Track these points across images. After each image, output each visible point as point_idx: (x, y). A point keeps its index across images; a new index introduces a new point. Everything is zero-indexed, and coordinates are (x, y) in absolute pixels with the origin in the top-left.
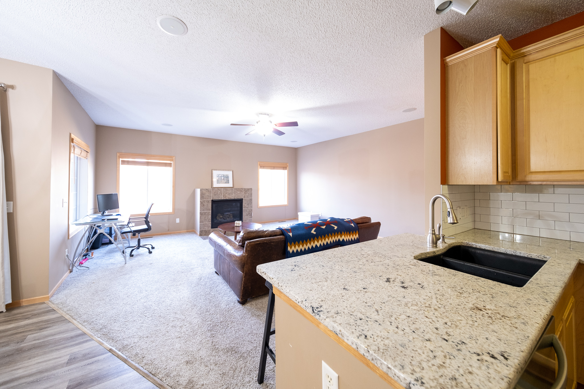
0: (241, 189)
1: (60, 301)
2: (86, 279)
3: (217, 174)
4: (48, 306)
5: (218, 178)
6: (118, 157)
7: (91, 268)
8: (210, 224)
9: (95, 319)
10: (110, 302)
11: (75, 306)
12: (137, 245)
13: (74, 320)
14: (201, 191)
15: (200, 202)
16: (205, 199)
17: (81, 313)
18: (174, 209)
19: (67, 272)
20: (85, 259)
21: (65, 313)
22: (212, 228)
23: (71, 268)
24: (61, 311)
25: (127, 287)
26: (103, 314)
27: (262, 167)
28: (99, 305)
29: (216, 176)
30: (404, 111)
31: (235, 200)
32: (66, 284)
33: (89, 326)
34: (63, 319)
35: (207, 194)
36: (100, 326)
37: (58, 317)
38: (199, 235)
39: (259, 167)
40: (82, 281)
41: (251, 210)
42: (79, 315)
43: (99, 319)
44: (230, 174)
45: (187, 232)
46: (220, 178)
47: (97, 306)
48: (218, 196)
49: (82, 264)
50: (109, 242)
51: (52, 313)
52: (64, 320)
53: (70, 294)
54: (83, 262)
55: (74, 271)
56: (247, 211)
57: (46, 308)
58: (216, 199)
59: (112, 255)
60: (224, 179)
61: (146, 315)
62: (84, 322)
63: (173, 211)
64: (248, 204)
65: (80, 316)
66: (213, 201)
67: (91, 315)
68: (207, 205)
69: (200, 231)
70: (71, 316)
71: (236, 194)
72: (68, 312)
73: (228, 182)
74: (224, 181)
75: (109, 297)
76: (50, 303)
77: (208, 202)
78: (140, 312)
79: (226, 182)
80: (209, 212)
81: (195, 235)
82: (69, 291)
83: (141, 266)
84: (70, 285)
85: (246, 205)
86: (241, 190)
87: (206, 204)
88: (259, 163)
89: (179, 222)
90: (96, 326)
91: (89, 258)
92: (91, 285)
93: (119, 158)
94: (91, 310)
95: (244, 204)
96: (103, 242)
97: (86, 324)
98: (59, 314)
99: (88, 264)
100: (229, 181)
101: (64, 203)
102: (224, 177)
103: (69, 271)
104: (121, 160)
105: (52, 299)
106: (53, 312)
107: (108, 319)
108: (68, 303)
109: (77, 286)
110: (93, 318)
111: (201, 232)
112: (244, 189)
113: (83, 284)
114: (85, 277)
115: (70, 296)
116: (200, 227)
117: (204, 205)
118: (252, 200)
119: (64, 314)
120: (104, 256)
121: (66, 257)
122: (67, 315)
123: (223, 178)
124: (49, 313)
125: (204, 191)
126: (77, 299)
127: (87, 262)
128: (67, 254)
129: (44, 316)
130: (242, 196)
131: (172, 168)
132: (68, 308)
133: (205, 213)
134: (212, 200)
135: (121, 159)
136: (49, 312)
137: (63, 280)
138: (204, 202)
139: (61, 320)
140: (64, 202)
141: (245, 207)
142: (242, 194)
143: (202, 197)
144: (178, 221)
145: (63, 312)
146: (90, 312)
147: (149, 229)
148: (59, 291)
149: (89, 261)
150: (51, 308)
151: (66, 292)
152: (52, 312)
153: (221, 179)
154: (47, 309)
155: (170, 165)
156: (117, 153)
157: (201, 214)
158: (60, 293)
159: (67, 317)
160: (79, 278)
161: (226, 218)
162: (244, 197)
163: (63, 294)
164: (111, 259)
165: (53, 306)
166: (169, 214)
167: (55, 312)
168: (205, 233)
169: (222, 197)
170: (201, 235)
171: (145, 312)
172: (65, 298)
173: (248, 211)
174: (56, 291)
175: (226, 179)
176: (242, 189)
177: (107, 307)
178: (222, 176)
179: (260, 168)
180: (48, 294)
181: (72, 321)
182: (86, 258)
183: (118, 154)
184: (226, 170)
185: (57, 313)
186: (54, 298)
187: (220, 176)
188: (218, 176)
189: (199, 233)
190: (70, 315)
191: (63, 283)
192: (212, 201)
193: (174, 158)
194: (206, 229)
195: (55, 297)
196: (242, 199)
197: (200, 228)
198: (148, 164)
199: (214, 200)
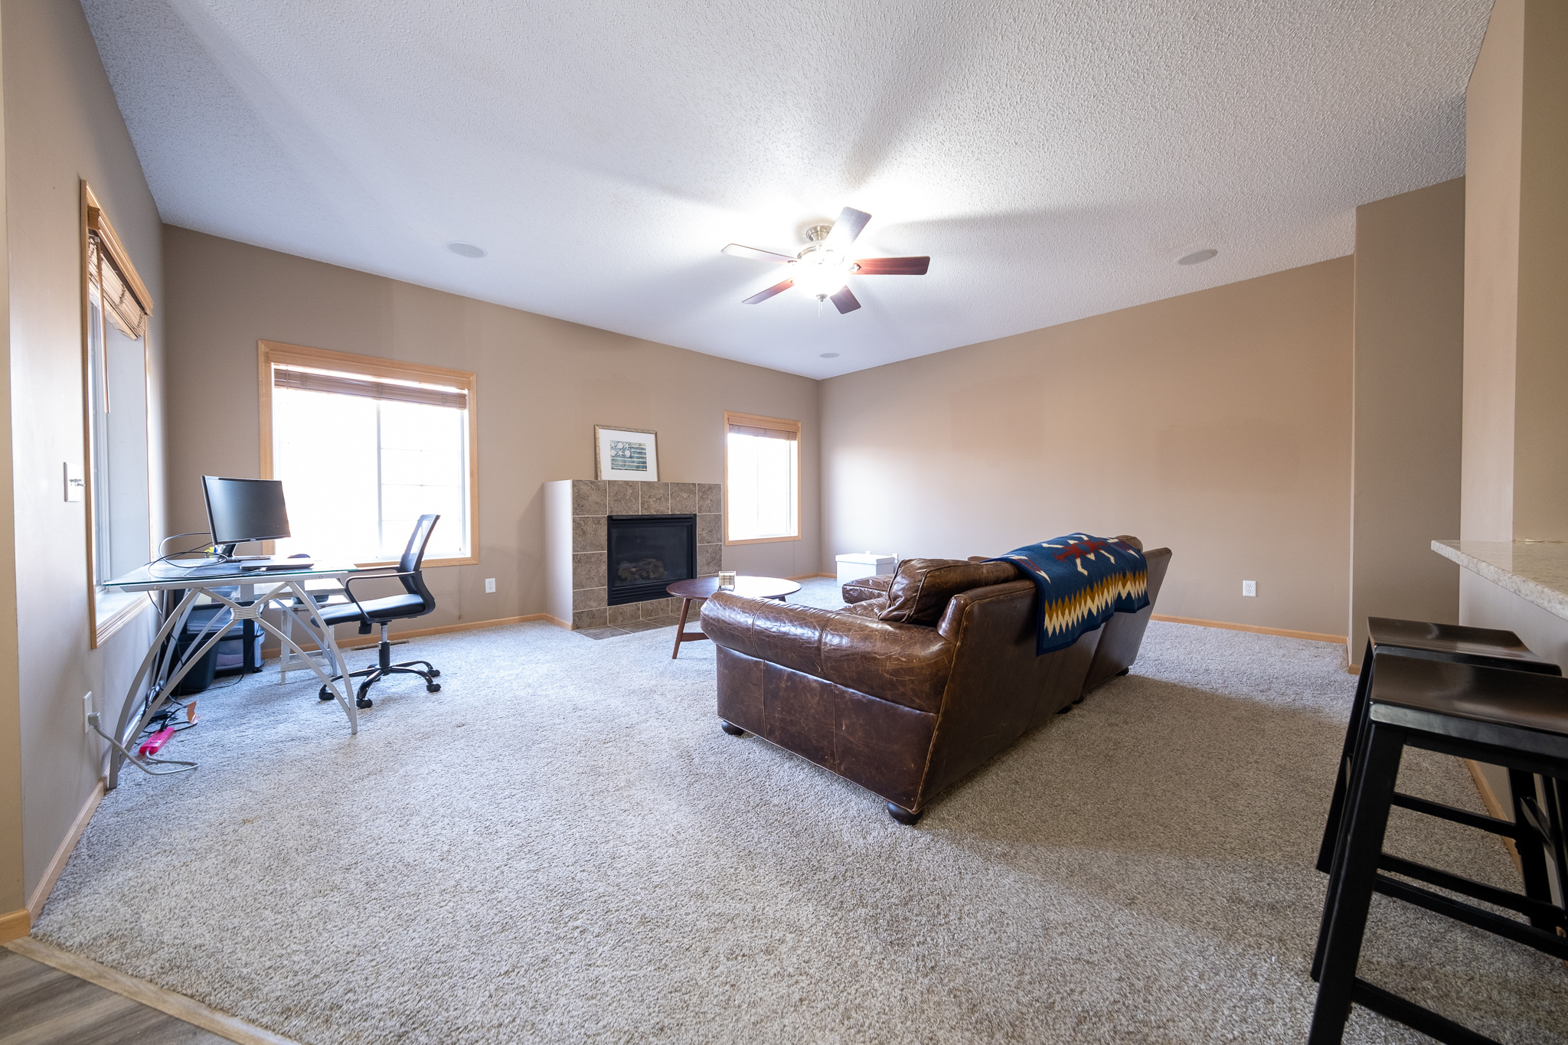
0: (691, 486)
1: (99, 929)
2: (201, 808)
3: (612, 441)
4: (33, 964)
5: (614, 453)
6: (262, 359)
7: (207, 762)
8: (603, 591)
9: (339, 989)
10: (374, 895)
11: (198, 942)
12: (378, 667)
13: (219, 1017)
14: (574, 486)
15: (574, 521)
16: (589, 512)
17: (245, 971)
18: (476, 547)
19: (92, 791)
20: (161, 731)
21: (151, 987)
22: (610, 604)
23: (107, 772)
24: (127, 981)
25: (415, 820)
26: (369, 957)
27: (737, 426)
28: (325, 916)
29: (609, 448)
30: (1182, 262)
31: (674, 516)
32: (99, 842)
33: (327, 1034)
34: (154, 1021)
35: (594, 497)
36: (389, 1024)
37: (121, 1017)
38: (570, 628)
39: (727, 426)
40: (184, 821)
41: (718, 548)
42: (238, 983)
43: (362, 983)
44: (648, 441)
45: (523, 620)
46: (620, 453)
47: (321, 925)
48: (627, 506)
49: (153, 751)
50: (242, 665)
51: (68, 997)
52: (160, 1027)
53: (147, 887)
54: (156, 745)
55: (122, 784)
56: (707, 552)
57: (22, 977)
58: (620, 514)
59: (277, 707)
60: (631, 457)
61: (577, 923)
62: (287, 1012)
63: (473, 554)
64: (711, 531)
65: (246, 987)
66: (613, 520)
67: (309, 971)
68: (596, 531)
69: (574, 614)
70: (192, 997)
71: (678, 499)
72: (172, 979)
73: (642, 466)
74: (633, 462)
75: (357, 871)
76: (36, 946)
77: (598, 521)
78: (547, 917)
79: (638, 467)
80: (601, 554)
81: (557, 629)
82: (130, 873)
83: (426, 736)
84: (126, 845)
85: (705, 535)
86: (689, 488)
87: (590, 528)
88: (726, 416)
89: (494, 590)
90: (367, 1024)
91: (176, 727)
92: (235, 831)
93: (268, 360)
94: (294, 947)
95: (700, 531)
96: (218, 668)
97: (304, 1024)
98: (114, 999)
99: (181, 749)
100: (645, 463)
101: (69, 483)
102: (633, 450)
103: (101, 785)
104: (275, 369)
105: (47, 924)
106: (77, 994)
107: (407, 975)
108: (149, 931)
109: (164, 844)
110: (330, 985)
111: (577, 619)
112: (699, 484)
113: (193, 834)
114: (189, 802)
115: (145, 894)
116: (574, 601)
117: (584, 533)
118: (720, 520)
119: (148, 994)
120: (242, 717)
121: (88, 728)
122: (166, 997)
123: (627, 453)
124: (50, 1003)
125: (584, 489)
126: (196, 902)
127: (173, 741)
128: (89, 713)
129: (25, 1024)
130: (695, 507)
131: (466, 412)
132: (164, 954)
133: (589, 557)
134: (608, 516)
135: (274, 366)
136: (52, 997)
137: (79, 827)
138: (584, 521)
139: (142, 1027)
140: (69, 477)
141: (703, 540)
142: (695, 501)
143: (579, 505)
144: (490, 585)
145: (135, 981)
146: (296, 958)
147: (426, 606)
148: (79, 881)
149: (179, 739)
150: (54, 975)
151: (118, 878)
152: (69, 991)
153: (624, 456)
154: (34, 983)
155: (459, 401)
156: (260, 342)
157: (576, 560)
158: (86, 891)
159: (174, 1005)
160: (162, 810)
161: (648, 573)
162: (700, 509)
163: (101, 890)
164: (278, 722)
165: (62, 961)
166: (462, 563)
167: (88, 988)
168: (589, 621)
169: (637, 510)
170: (578, 628)
171: (568, 912)
172: (122, 910)
173: (710, 550)
174: (60, 883)
175: (638, 458)
176: (694, 484)
177: (372, 921)
178: (627, 446)
179: (731, 430)
180: (23, 906)
181: (213, 1021)
182: (164, 727)
183: (262, 348)
184: (637, 431)
185: (103, 993)
186: (61, 918)
187: (620, 446)
188: (613, 445)
189: (570, 622)
190: (189, 992)
191: (84, 841)
192: (610, 518)
193: (473, 378)
194: (594, 606)
195: (58, 916)
196: (695, 515)
197: (575, 607)
198: (380, 391)
199: (614, 518)
